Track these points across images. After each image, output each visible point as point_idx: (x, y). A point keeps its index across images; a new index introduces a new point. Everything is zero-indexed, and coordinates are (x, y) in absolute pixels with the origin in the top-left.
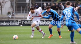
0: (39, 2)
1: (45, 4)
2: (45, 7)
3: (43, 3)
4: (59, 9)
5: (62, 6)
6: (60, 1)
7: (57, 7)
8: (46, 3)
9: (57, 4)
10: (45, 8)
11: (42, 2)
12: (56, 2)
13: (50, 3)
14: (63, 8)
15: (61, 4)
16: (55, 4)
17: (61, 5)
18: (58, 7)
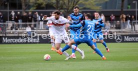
0: (5, 11)
1: (13, 14)
2: (13, 17)
3: (10, 12)
4: (33, 21)
5: (38, 15)
6: (34, 10)
7: (30, 18)
8: (14, 12)
9: (30, 13)
10: (13, 19)
11: (8, 11)
12: (29, 11)
13: (21, 12)
14: (39, 19)
15: (37, 13)
16: (27, 13)
17: (36, 15)
18: (32, 17)
